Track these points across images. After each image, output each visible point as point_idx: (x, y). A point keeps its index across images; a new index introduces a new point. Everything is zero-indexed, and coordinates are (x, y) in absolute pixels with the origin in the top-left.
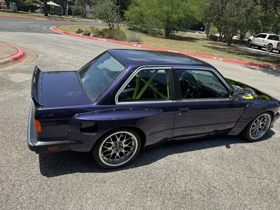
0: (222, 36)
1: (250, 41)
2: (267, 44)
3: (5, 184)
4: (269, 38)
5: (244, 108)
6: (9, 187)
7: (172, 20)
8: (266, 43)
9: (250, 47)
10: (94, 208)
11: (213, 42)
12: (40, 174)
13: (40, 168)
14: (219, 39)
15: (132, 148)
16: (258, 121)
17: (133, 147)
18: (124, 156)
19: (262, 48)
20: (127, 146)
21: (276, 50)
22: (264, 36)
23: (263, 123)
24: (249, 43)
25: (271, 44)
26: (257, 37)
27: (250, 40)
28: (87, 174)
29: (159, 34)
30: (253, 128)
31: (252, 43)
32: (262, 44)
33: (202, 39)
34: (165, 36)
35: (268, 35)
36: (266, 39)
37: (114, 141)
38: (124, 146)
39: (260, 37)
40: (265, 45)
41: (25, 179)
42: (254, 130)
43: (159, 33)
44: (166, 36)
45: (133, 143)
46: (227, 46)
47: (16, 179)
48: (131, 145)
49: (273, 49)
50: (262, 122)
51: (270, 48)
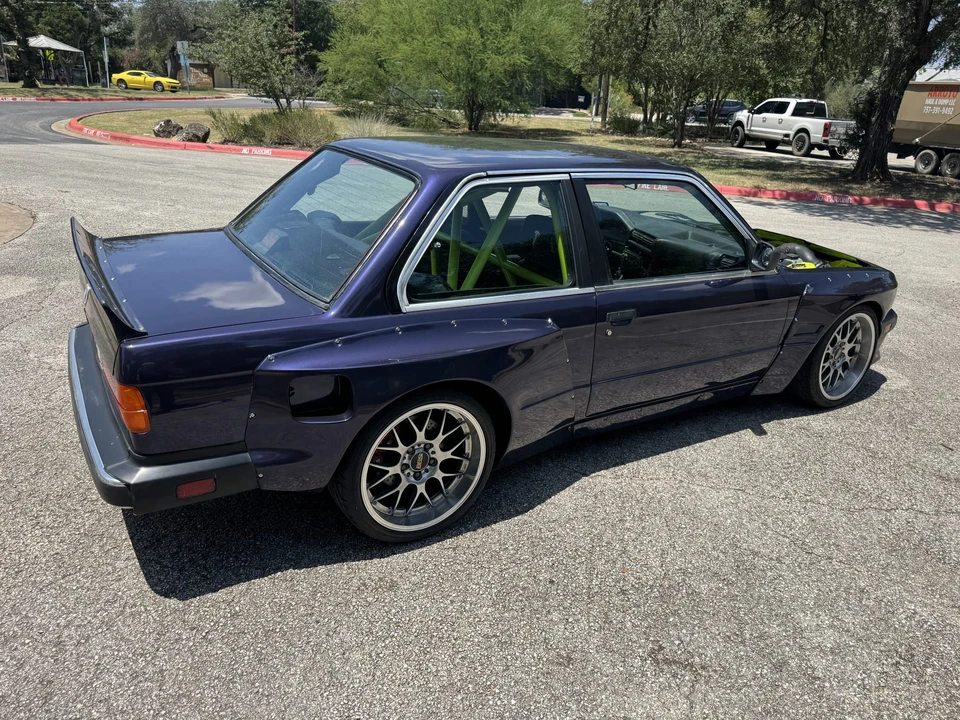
0: (652, 115)
1: (738, 128)
2: (792, 133)
3: (24, 644)
4: (794, 114)
5: (798, 297)
6: (40, 653)
7: (487, 74)
8: (791, 129)
9: (740, 146)
10: (378, 673)
11: (624, 138)
12: (151, 594)
13: (146, 575)
14: (641, 127)
15: (466, 463)
16: (839, 338)
17: (469, 459)
18: (442, 492)
19: (779, 148)
20: (448, 455)
21: (821, 147)
22: (781, 108)
23: (852, 345)
24: (737, 132)
25: (804, 130)
26: (759, 112)
27: (740, 123)
28: (321, 569)
29: (445, 124)
30: (827, 365)
31: (746, 132)
32: (777, 133)
33: (588, 131)
34: (466, 129)
35: (793, 102)
36: (787, 115)
37: (406, 443)
38: (441, 456)
39: (768, 111)
40: (787, 135)
41: (95, 617)
42: (828, 369)
43: (444, 120)
44: (470, 128)
45: (468, 443)
46: (673, 147)
47: (62, 622)
48: (460, 452)
49: (812, 146)
50: (849, 342)
51: (804, 142)
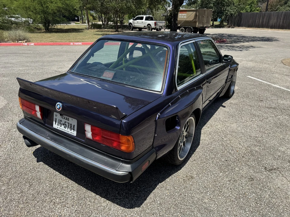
0: (104, 23)
1: (131, 25)
2: (146, 25)
4: (146, 20)
7: (50, 10)
8: (146, 24)
9: (132, 30)
11: (98, 30)
14: (103, 26)
19: (142, 30)
21: (154, 29)
22: (142, 18)
24: (130, 26)
25: (149, 24)
26: (136, 20)
27: (131, 23)
28: (168, 180)
29: (36, 29)
31: (133, 26)
32: (142, 26)
33: (85, 28)
34: (45, 30)
35: (145, 17)
36: (144, 20)
38: (185, 134)
39: (138, 19)
40: (145, 26)
44: (46, 30)
49: (152, 29)
51: (150, 28)
